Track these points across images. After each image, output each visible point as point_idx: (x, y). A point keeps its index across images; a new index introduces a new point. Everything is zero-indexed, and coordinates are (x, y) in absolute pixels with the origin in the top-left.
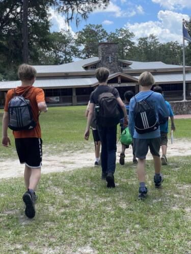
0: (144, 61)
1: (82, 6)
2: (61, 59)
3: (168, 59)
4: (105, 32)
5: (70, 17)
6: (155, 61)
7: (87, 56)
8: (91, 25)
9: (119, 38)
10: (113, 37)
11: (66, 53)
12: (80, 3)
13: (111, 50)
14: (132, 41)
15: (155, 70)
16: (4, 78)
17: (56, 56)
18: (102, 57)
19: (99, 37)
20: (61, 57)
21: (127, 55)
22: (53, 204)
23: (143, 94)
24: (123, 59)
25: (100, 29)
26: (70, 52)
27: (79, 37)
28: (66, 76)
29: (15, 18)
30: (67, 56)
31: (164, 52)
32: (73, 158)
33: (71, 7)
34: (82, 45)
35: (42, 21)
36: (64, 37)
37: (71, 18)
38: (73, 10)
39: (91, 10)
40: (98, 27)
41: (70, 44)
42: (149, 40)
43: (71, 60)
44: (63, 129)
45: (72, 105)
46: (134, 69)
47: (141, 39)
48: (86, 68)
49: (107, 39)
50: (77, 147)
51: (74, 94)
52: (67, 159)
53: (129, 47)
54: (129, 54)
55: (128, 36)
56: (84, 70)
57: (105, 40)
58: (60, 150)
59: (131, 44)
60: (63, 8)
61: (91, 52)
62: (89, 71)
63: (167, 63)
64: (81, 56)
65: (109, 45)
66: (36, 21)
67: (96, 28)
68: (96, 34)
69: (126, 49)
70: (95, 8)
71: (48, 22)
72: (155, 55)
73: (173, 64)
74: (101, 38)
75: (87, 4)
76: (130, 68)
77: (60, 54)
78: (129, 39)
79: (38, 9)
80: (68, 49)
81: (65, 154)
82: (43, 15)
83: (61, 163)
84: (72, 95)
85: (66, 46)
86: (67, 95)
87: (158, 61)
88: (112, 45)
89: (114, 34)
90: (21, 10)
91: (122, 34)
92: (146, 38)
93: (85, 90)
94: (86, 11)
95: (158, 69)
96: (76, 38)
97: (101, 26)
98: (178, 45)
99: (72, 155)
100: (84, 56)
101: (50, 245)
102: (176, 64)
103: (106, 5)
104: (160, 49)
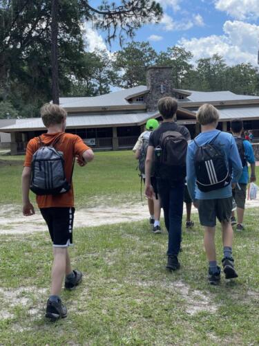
0: (206, 91)
1: (128, 20)
2: (95, 88)
3: (238, 88)
4: (153, 52)
5: (111, 34)
6: (221, 90)
7: (129, 84)
8: (135, 43)
9: (172, 59)
10: (165, 59)
11: (101, 81)
12: (125, 16)
13: (163, 76)
14: (189, 63)
15: (222, 102)
16: (19, 115)
17: (88, 84)
18: (152, 85)
19: (145, 58)
20: (94, 85)
21: (183, 82)
22: (133, 249)
23: (206, 135)
24: (178, 87)
25: (147, 47)
26: (106, 80)
27: (118, 59)
28: (104, 111)
29: (40, 36)
30: (102, 84)
31: (233, 78)
32: (135, 210)
33: (114, 22)
34: (122, 69)
35: (74, 40)
36: (98, 59)
37: (114, 36)
38: (115, 26)
39: (139, 26)
40: (144, 45)
41: (107, 69)
42: (213, 62)
43: (108, 89)
44: (112, 179)
45: (112, 150)
46: (193, 101)
47: (202, 61)
48: (130, 100)
49: (156, 61)
50: (137, 198)
51: (115, 135)
52: (128, 211)
53: (185, 72)
54: (185, 81)
55: (183, 57)
56: (127, 104)
57: (153, 63)
58: (118, 202)
59: (188, 67)
60: (103, 22)
61: (134, 78)
62: (134, 104)
63: (237, 92)
64: (121, 84)
65: (161, 70)
66: (66, 40)
67: (142, 46)
68: (142, 54)
69: (182, 74)
70: (144, 22)
71: (81, 41)
72: (221, 82)
73: (245, 94)
74: (149, 60)
75: (134, 18)
76: (189, 100)
77: (93, 81)
78: (185, 61)
79: (69, 24)
80: (103, 75)
81: (124, 205)
82: (76, 31)
83: (123, 214)
84: (112, 136)
85: (101, 71)
86: (105, 137)
87: (225, 90)
88: (164, 70)
89: (166, 54)
90: (47, 26)
91: (176, 55)
92: (209, 59)
93: (128, 130)
94: (132, 26)
95: (225, 101)
96: (114, 60)
97: (148, 44)
98: (252, 68)
99: (134, 207)
100: (124, 84)
101: (143, 280)
102: (249, 94)
103: (159, 19)
104: (227, 74)
